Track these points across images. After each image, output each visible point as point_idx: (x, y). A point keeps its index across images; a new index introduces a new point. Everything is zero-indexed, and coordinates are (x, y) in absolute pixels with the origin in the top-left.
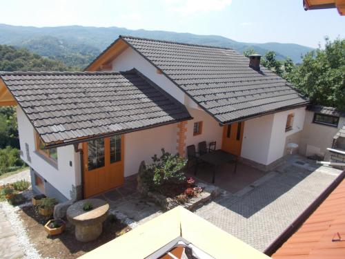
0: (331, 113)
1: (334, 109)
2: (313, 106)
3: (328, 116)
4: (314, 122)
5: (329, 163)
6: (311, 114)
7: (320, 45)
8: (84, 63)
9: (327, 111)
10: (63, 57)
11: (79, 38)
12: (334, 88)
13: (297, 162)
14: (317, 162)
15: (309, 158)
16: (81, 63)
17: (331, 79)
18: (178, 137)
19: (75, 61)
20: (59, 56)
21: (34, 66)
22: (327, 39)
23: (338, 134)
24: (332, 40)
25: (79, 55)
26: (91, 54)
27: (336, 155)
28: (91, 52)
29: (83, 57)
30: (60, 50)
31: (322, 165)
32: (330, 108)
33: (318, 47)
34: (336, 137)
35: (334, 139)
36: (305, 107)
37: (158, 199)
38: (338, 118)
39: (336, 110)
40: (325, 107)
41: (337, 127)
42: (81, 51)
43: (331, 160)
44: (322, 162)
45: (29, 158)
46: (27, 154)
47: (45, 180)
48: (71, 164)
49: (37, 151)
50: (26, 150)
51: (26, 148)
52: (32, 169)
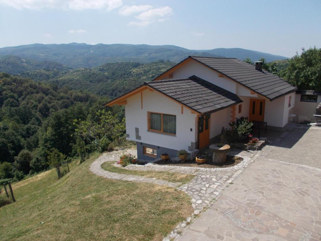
0: (312, 94)
1: (313, 91)
2: (300, 90)
3: (310, 96)
4: (301, 101)
5: (316, 124)
6: (299, 96)
7: (297, 53)
8: (49, 79)
9: (309, 93)
10: (28, 74)
11: (41, 55)
12: (313, 78)
13: (296, 126)
14: (308, 124)
15: (301, 123)
16: (45, 79)
17: (309, 73)
18: (232, 114)
19: (40, 76)
20: (24, 74)
21: (4, 85)
22: (303, 49)
23: (319, 105)
24: (307, 49)
25: (43, 71)
26: (55, 69)
27: (319, 118)
28: (54, 67)
29: (47, 73)
30: (24, 68)
31: (311, 126)
32: (311, 91)
33: (296, 54)
34: (318, 108)
35: (317, 109)
36: (295, 92)
37: (239, 145)
38: (317, 96)
39: (314, 92)
40: (308, 91)
41: (316, 102)
42: (44, 67)
43: (316, 122)
44: (311, 124)
45: (138, 137)
46: (136, 134)
47: (159, 147)
48: (191, 130)
49: (148, 131)
50: (136, 132)
51: (136, 131)
52: (141, 143)
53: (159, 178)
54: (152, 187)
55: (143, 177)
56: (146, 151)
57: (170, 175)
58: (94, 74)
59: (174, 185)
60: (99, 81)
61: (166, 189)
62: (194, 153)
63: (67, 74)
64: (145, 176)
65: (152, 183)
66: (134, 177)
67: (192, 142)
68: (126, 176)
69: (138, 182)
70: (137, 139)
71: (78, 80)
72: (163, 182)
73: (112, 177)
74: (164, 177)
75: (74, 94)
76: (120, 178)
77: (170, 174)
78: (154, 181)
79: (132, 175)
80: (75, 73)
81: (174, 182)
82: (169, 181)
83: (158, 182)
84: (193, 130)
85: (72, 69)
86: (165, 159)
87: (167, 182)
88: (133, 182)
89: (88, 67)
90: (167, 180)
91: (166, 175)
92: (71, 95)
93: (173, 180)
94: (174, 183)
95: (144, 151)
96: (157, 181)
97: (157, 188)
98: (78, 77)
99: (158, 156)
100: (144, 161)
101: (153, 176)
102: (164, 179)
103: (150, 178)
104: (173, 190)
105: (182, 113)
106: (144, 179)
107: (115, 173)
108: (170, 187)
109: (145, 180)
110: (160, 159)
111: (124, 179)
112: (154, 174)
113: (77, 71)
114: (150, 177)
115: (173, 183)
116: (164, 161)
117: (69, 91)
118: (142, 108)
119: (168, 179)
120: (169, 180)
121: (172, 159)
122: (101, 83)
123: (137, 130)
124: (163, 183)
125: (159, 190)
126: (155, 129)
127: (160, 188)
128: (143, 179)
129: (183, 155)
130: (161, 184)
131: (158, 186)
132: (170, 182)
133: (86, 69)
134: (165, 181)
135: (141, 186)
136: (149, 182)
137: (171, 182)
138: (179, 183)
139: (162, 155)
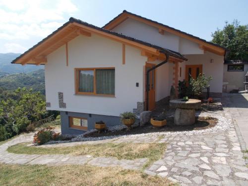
4: (228, 70)
6: (226, 66)
14: (239, 92)
45: (62, 105)
46: (60, 101)
47: (90, 115)
48: (137, 85)
49: (76, 94)
50: (59, 98)
51: (59, 96)
52: (67, 113)
53: (98, 155)
54: (85, 174)
55: (68, 155)
56: (73, 123)
57: (116, 148)
58: (28, 78)
59: (133, 164)
60: (32, 83)
61: (122, 176)
62: (144, 115)
63: (4, 78)
64: (70, 154)
65: (86, 164)
66: (52, 158)
67: (138, 103)
68: (39, 157)
69: (57, 165)
70: (60, 107)
71: (13, 83)
72: (108, 160)
73: (13, 160)
74: (106, 151)
75: (8, 93)
76: (26, 162)
77: (116, 146)
78: (88, 161)
79: (48, 155)
80: (11, 77)
81: (131, 159)
82: (120, 157)
83: (97, 162)
84: (139, 85)
85: (9, 74)
86: (101, 129)
87: (116, 160)
88: (48, 165)
89: (22, 73)
90: (114, 156)
91: (110, 148)
92: (6, 94)
93: (127, 155)
94: (132, 162)
95: (71, 123)
96: (95, 159)
97: (99, 176)
98: (14, 80)
99: (89, 128)
100: (70, 136)
101: (85, 152)
102: (107, 155)
103: (81, 156)
104: (139, 175)
105: (124, 63)
106: (69, 159)
107: (22, 155)
108: (129, 171)
109: (71, 159)
110: (92, 131)
111: (32, 163)
112: (87, 149)
113: (13, 75)
114: (81, 154)
115: (129, 161)
116: (99, 132)
117: (4, 91)
118: (67, 65)
119: (116, 154)
120: (119, 155)
121: (111, 129)
122: (34, 85)
123: (61, 96)
124: (109, 162)
125: (105, 178)
126: (85, 91)
127: (104, 173)
128: (67, 158)
129: (129, 118)
130: (106, 166)
131: (100, 170)
132: (123, 160)
133: (21, 73)
134: (110, 158)
135: (62, 173)
136: (79, 163)
137: (125, 158)
138: (144, 161)
139: (96, 123)
